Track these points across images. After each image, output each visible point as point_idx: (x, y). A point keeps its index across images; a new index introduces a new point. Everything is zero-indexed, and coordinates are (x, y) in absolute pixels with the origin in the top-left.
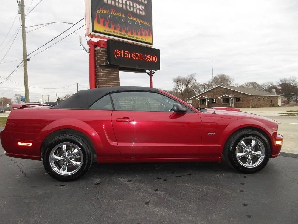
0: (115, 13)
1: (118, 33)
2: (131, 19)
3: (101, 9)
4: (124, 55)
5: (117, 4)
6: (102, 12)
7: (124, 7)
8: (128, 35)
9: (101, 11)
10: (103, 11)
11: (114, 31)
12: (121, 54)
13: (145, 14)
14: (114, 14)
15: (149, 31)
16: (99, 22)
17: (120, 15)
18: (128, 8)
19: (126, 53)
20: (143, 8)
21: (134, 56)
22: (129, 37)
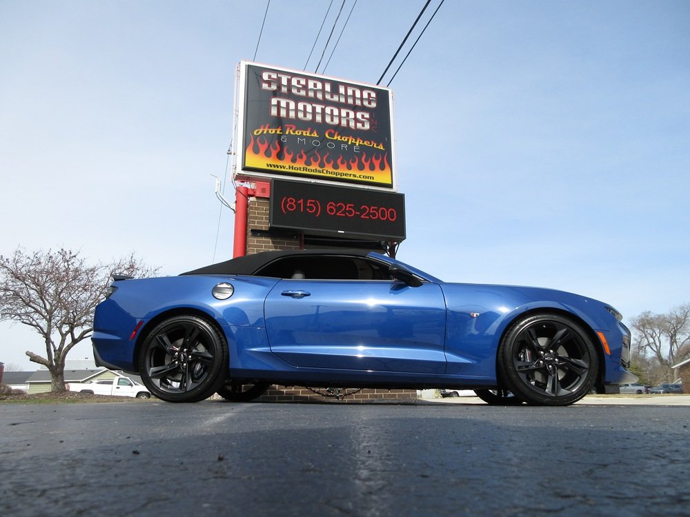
0: (294, 132)
1: (300, 168)
2: (335, 138)
3: (263, 126)
4: (305, 207)
5: (301, 115)
6: (265, 132)
7: (319, 118)
8: (325, 172)
9: (263, 131)
10: (268, 131)
11: (291, 164)
12: (298, 206)
13: (371, 126)
14: (292, 133)
15: (383, 160)
16: (256, 151)
17: (308, 134)
18: (328, 120)
19: (310, 203)
20: (367, 116)
21: (331, 210)
22: (328, 175)
